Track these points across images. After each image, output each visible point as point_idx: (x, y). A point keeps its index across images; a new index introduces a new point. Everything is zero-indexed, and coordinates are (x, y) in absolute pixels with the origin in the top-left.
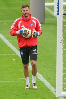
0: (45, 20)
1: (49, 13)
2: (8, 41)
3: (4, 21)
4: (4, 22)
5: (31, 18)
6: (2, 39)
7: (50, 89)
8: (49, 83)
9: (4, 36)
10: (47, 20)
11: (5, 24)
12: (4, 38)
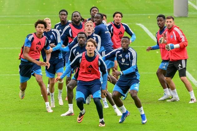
0: (187, 13)
1: (192, 7)
2: (152, 34)
3: (149, 14)
4: (148, 16)
5: (174, 29)
6: (146, 31)
7: (192, 81)
8: (191, 75)
9: (148, 29)
10: (190, 13)
11: (149, 17)
12: (148, 31)
